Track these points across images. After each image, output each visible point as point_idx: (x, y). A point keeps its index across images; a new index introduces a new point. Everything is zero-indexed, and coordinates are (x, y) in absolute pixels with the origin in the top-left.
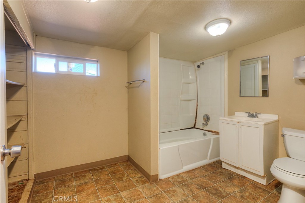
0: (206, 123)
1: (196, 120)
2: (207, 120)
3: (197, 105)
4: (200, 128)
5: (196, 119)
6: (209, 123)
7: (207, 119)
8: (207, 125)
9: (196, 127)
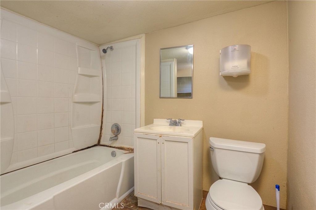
0: (116, 136)
1: (101, 133)
2: (117, 132)
3: (103, 110)
4: (106, 145)
5: (101, 131)
6: (119, 136)
7: (117, 130)
8: (117, 139)
9: (102, 143)
